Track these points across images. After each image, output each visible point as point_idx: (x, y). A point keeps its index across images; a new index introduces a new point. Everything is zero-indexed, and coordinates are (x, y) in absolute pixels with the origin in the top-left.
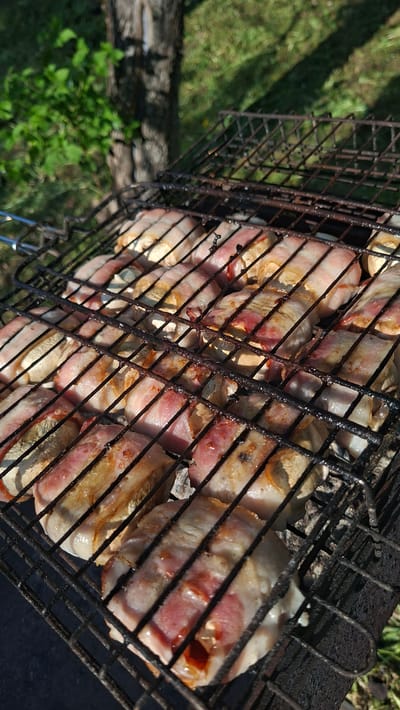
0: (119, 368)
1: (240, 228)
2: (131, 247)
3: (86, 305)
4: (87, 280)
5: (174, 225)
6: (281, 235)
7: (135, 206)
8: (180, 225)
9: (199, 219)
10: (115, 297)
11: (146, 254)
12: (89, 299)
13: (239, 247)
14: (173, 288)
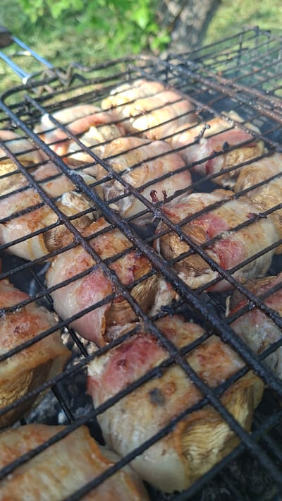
0: (55, 225)
1: (233, 128)
2: (119, 109)
3: (52, 147)
4: (66, 125)
5: (168, 104)
6: (274, 148)
7: (139, 74)
8: (174, 106)
9: (196, 106)
10: (84, 149)
11: (132, 120)
12: (58, 142)
13: (226, 145)
14: (145, 161)
